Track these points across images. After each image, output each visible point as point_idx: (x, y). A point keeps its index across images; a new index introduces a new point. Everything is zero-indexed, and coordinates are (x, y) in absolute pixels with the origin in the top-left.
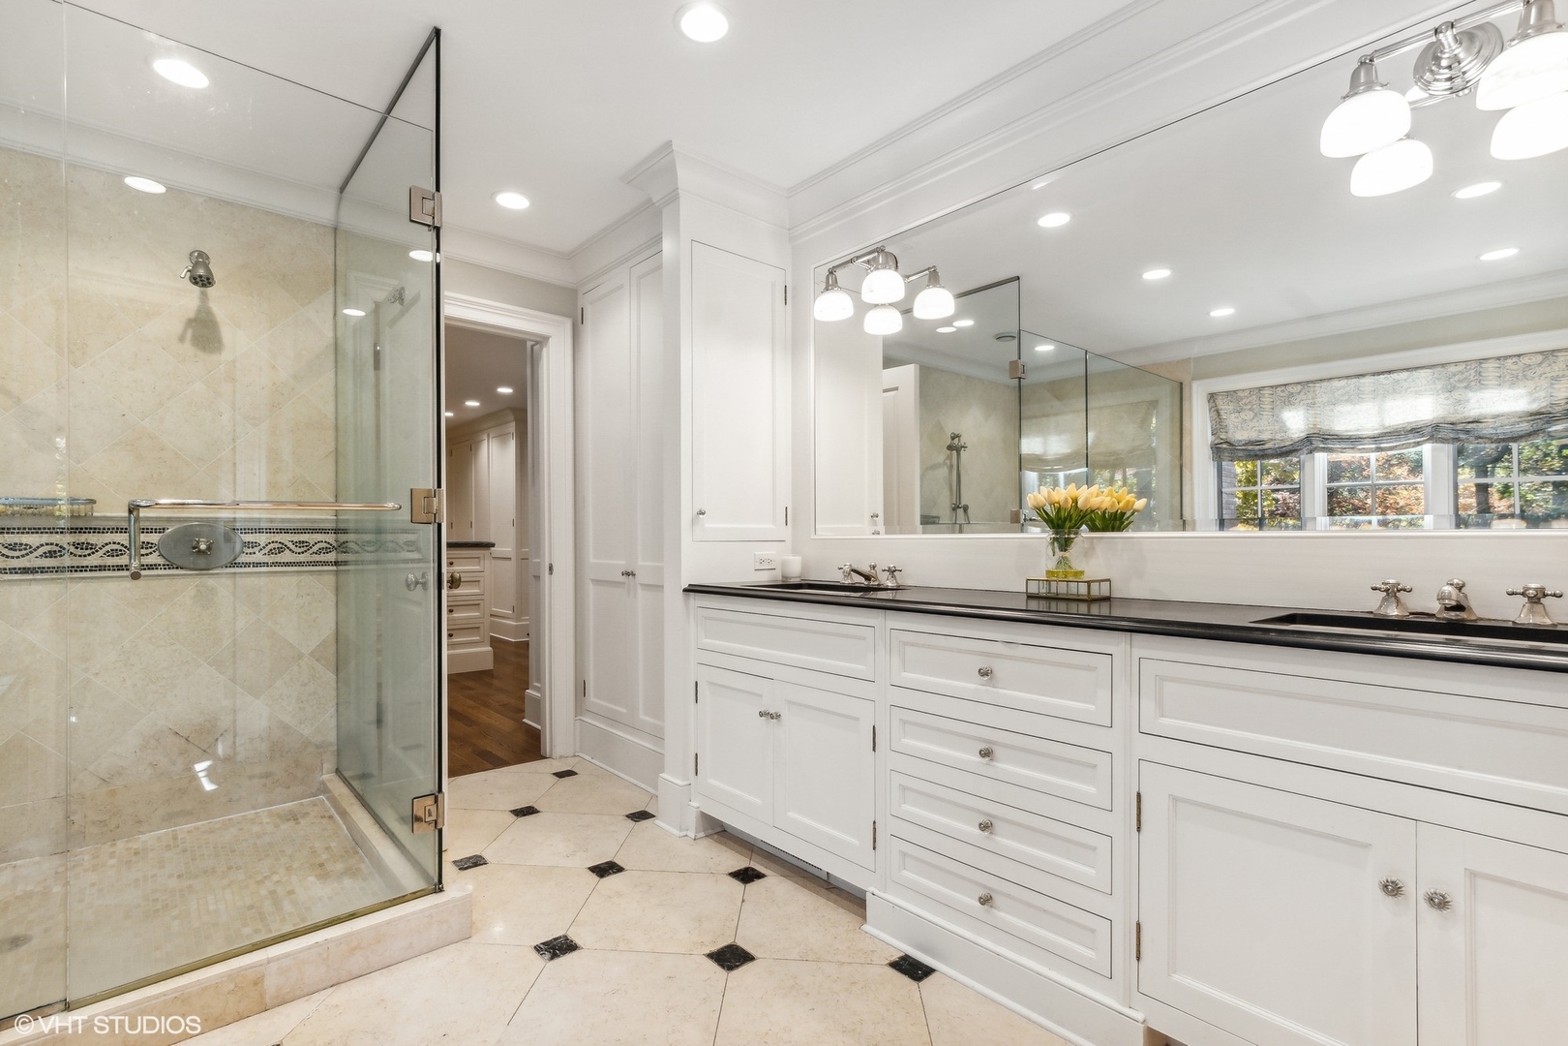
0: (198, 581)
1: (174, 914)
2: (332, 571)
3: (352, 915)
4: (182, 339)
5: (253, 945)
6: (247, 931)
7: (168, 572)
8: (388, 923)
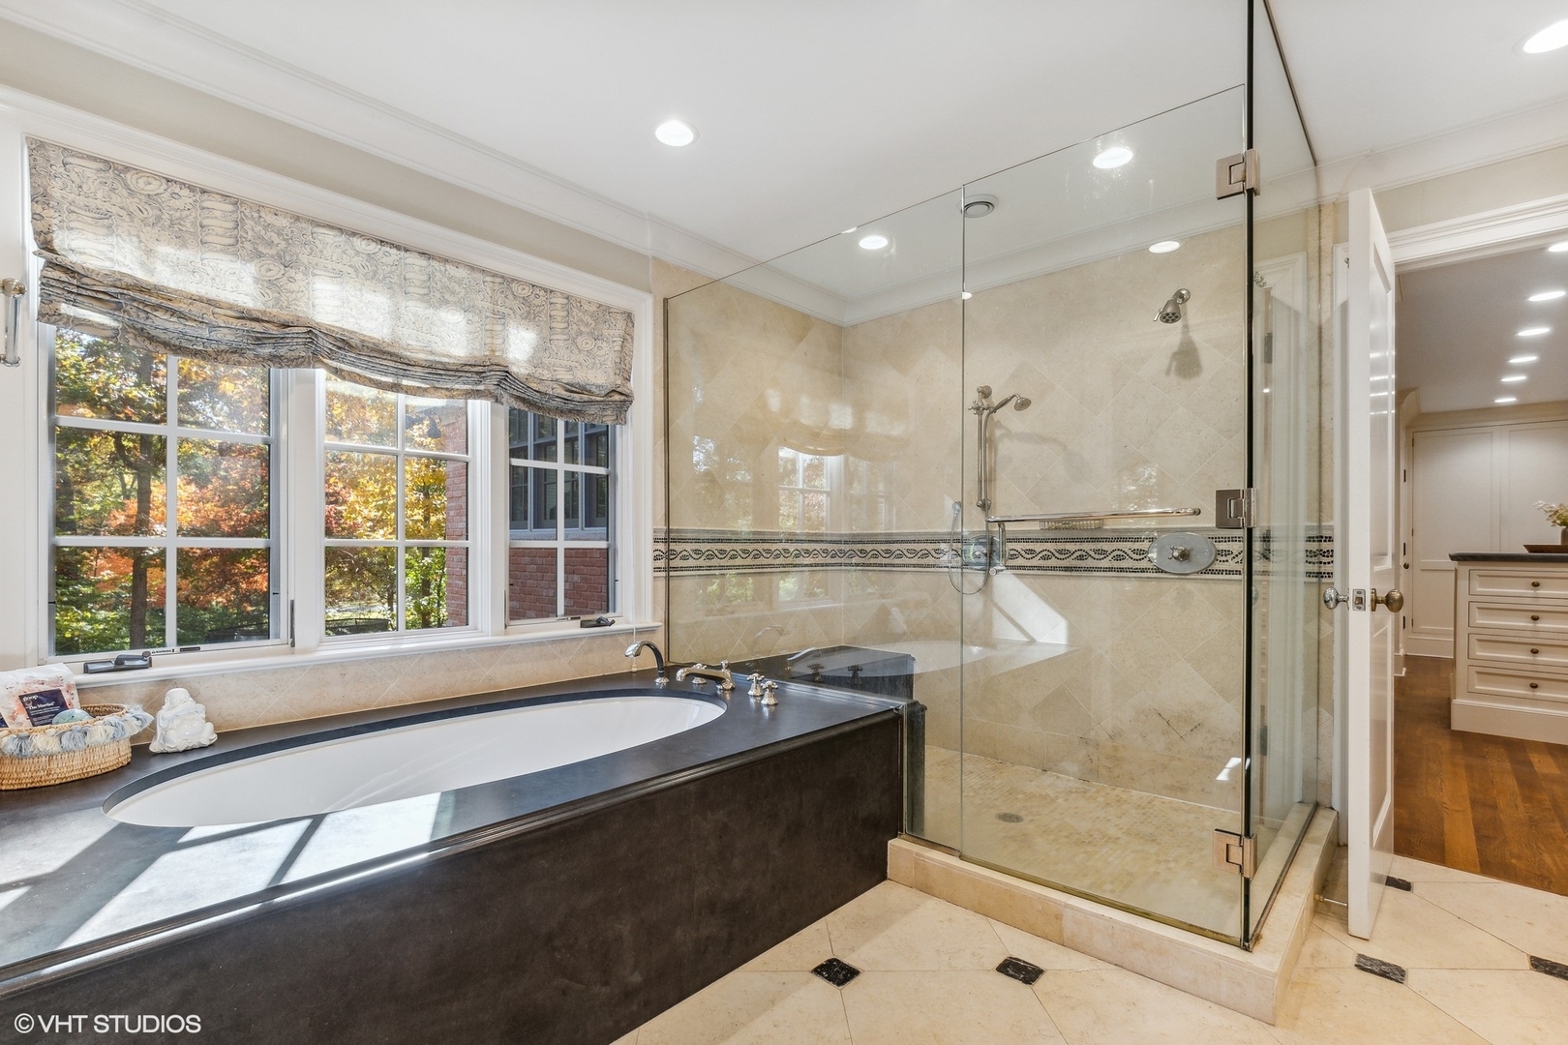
0: (1178, 584)
1: (1089, 850)
2: (1314, 583)
3: (1147, 914)
4: (1168, 372)
5: (1065, 887)
6: (1108, 887)
7: (1155, 575)
8: (1171, 941)
